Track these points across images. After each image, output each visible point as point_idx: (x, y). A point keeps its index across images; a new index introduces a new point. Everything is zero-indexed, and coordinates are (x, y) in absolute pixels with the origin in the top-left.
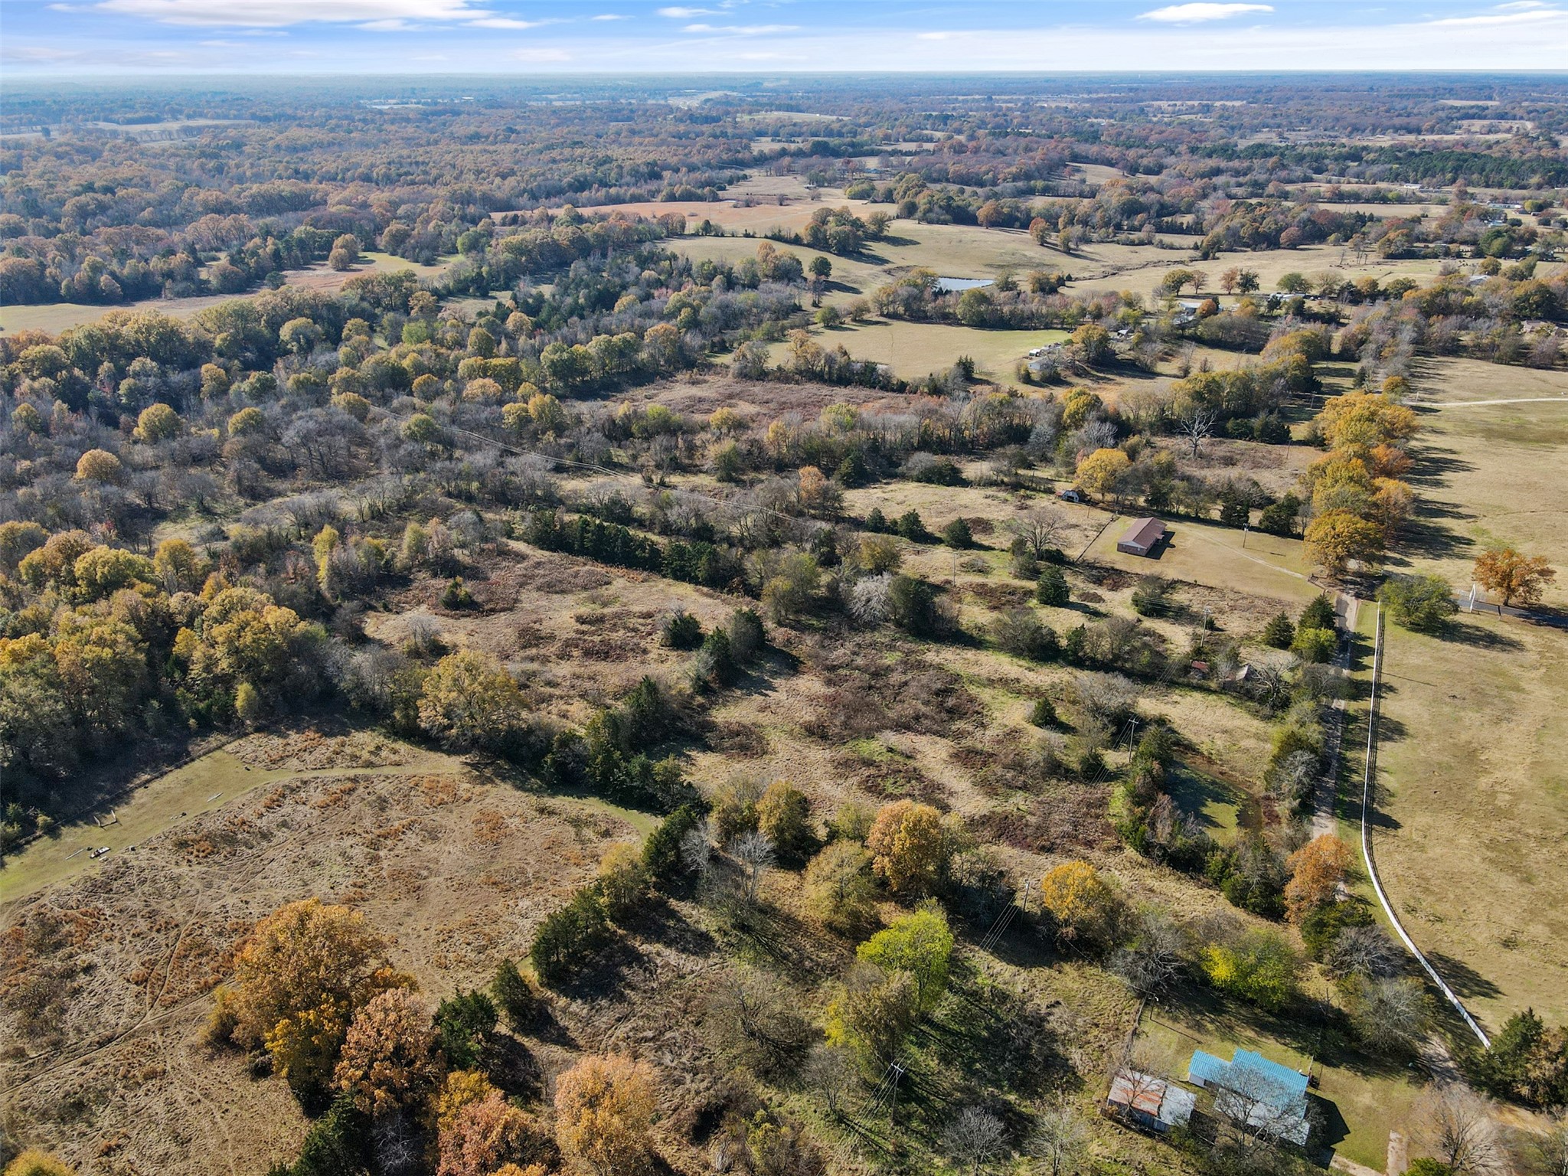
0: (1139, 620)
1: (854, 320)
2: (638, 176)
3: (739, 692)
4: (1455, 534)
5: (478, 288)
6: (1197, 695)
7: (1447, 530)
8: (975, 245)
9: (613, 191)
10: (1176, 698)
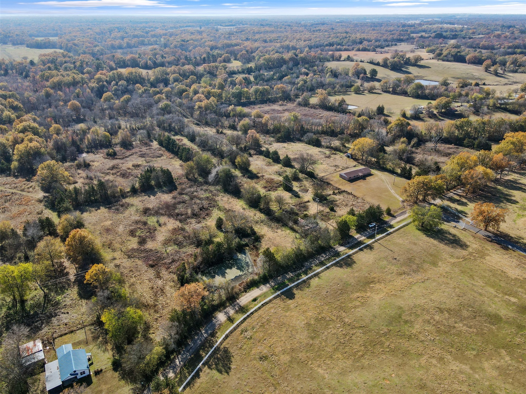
0: (308, 202)
1: (369, 92)
2: (354, 42)
3: (143, 194)
4: (513, 198)
5: (247, 72)
6: (288, 231)
7: (510, 196)
8: (454, 69)
9: (338, 47)
10: (279, 231)
